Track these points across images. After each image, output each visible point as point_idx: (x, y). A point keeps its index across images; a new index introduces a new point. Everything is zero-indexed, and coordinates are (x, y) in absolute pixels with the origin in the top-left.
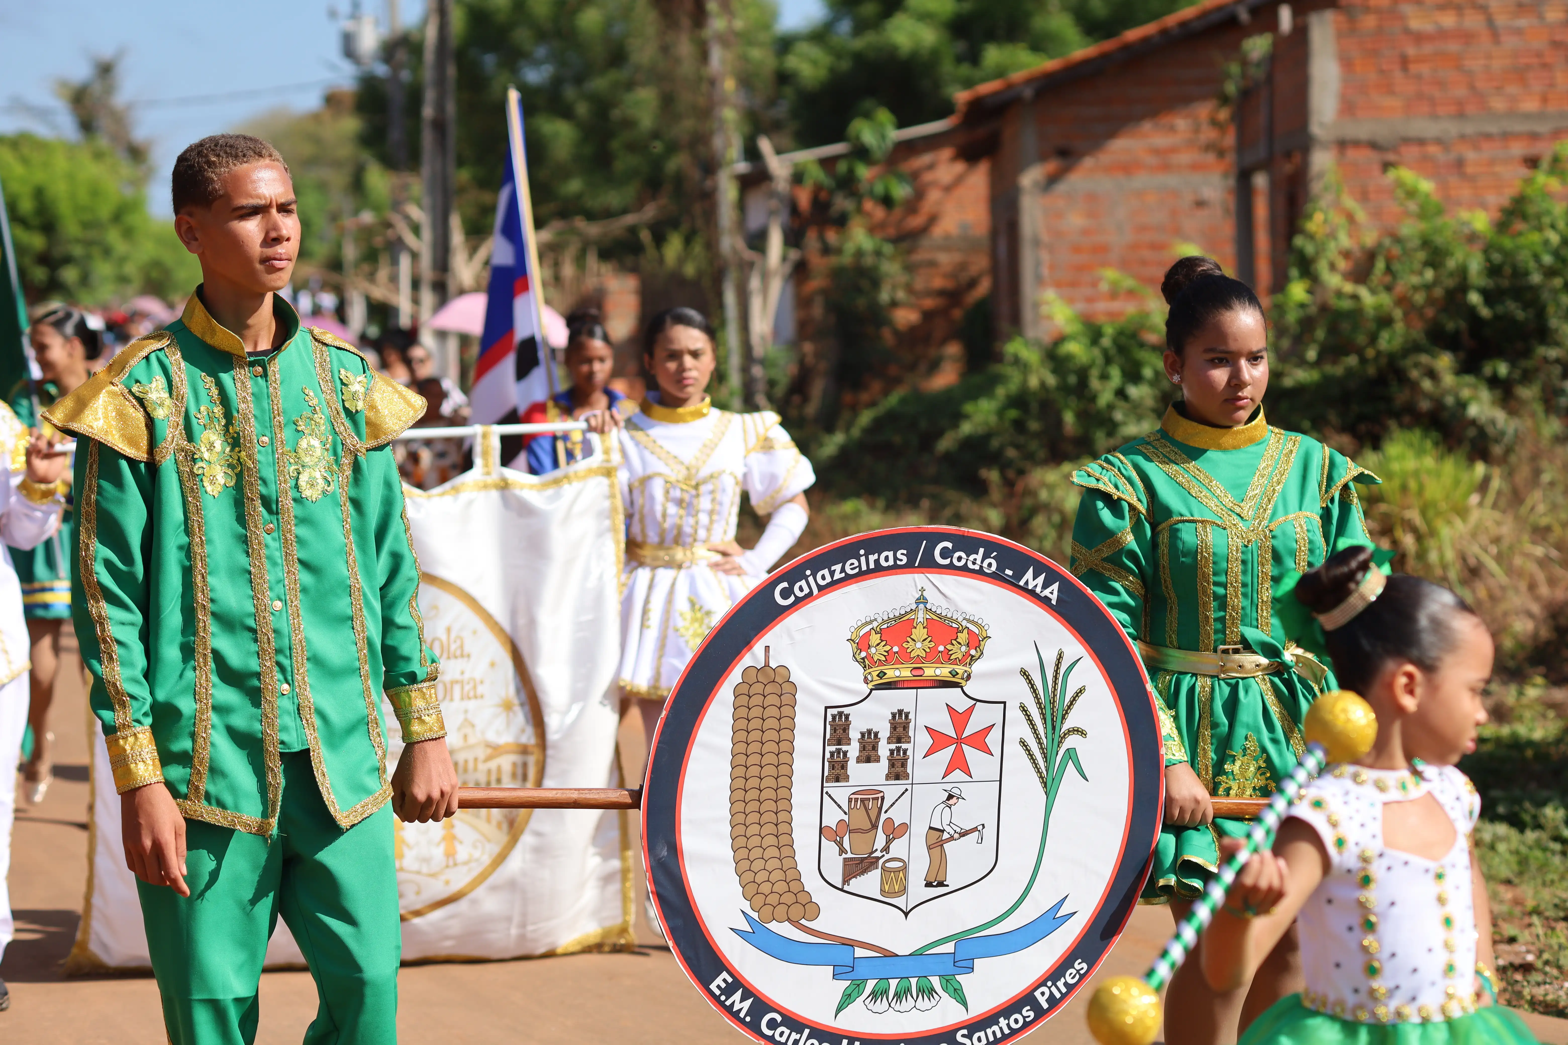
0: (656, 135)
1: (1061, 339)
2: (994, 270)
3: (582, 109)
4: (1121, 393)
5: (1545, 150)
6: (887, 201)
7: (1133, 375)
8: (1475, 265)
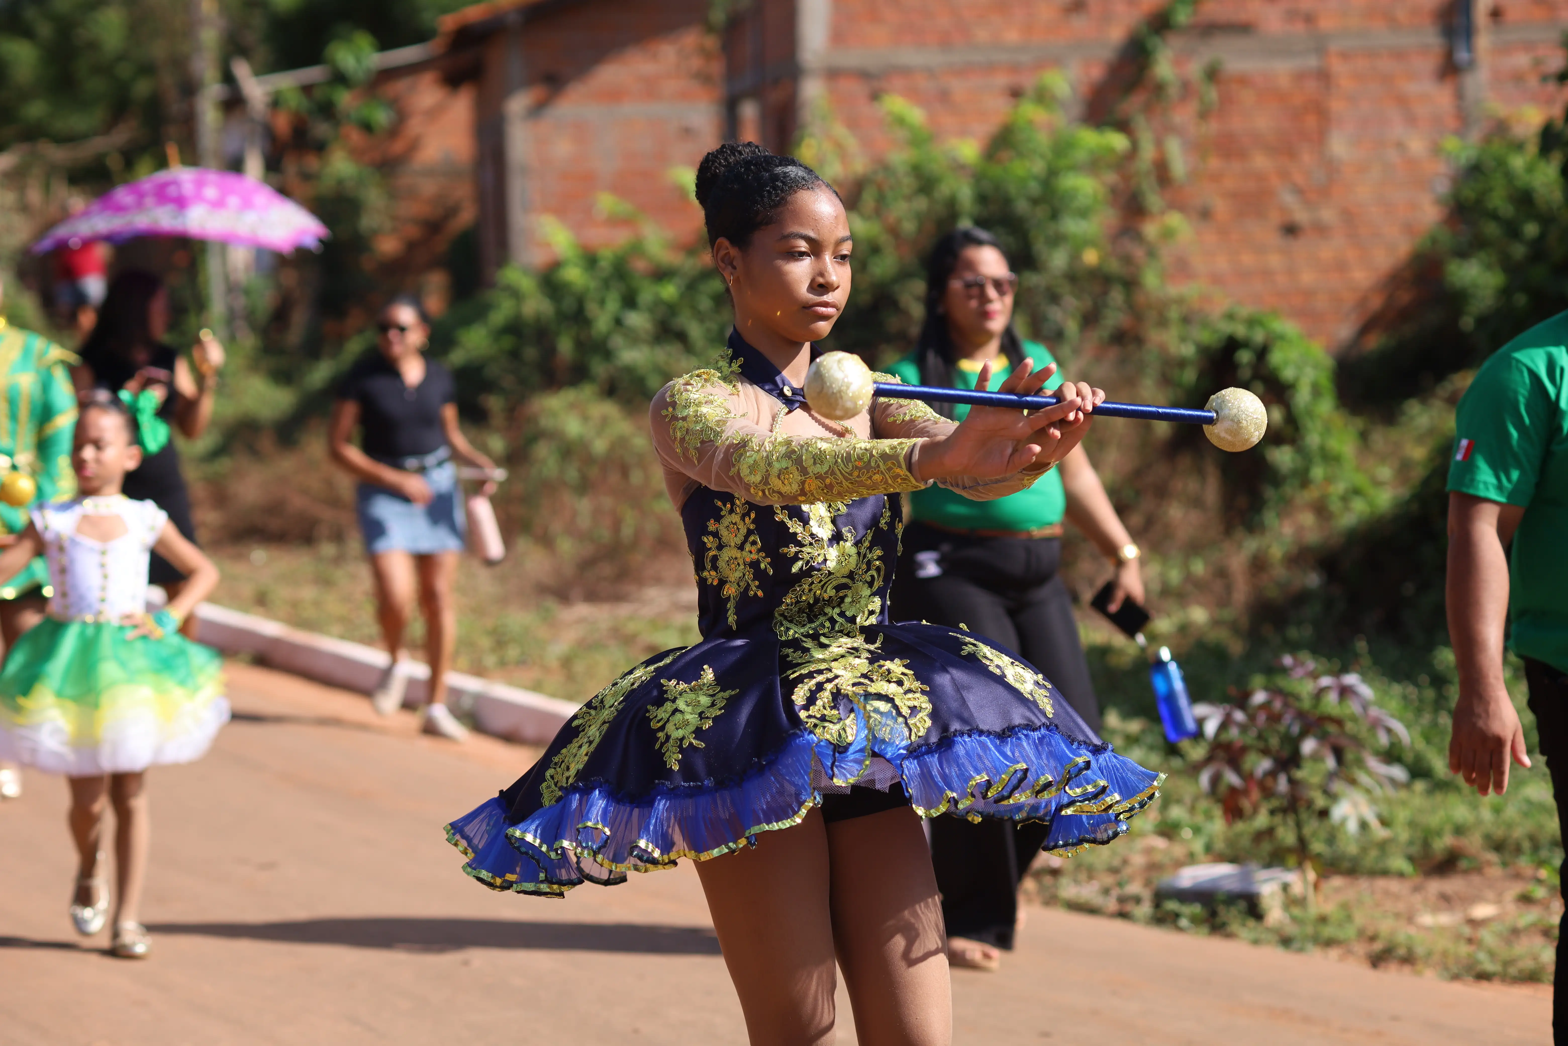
0: (122, 57)
1: (556, 265)
2: (481, 198)
3: (45, 30)
4: (618, 322)
5: (1028, 82)
6: (367, 127)
7: (630, 302)
8: (965, 193)
